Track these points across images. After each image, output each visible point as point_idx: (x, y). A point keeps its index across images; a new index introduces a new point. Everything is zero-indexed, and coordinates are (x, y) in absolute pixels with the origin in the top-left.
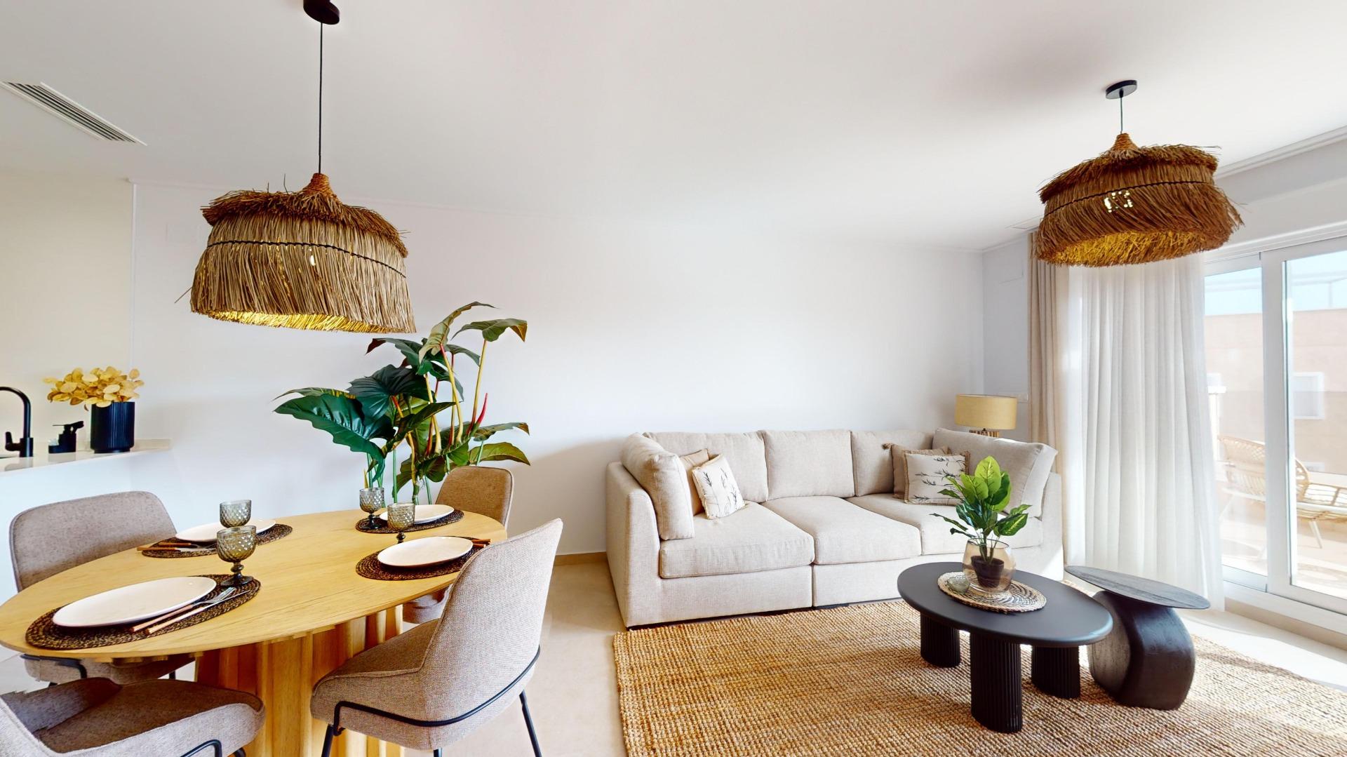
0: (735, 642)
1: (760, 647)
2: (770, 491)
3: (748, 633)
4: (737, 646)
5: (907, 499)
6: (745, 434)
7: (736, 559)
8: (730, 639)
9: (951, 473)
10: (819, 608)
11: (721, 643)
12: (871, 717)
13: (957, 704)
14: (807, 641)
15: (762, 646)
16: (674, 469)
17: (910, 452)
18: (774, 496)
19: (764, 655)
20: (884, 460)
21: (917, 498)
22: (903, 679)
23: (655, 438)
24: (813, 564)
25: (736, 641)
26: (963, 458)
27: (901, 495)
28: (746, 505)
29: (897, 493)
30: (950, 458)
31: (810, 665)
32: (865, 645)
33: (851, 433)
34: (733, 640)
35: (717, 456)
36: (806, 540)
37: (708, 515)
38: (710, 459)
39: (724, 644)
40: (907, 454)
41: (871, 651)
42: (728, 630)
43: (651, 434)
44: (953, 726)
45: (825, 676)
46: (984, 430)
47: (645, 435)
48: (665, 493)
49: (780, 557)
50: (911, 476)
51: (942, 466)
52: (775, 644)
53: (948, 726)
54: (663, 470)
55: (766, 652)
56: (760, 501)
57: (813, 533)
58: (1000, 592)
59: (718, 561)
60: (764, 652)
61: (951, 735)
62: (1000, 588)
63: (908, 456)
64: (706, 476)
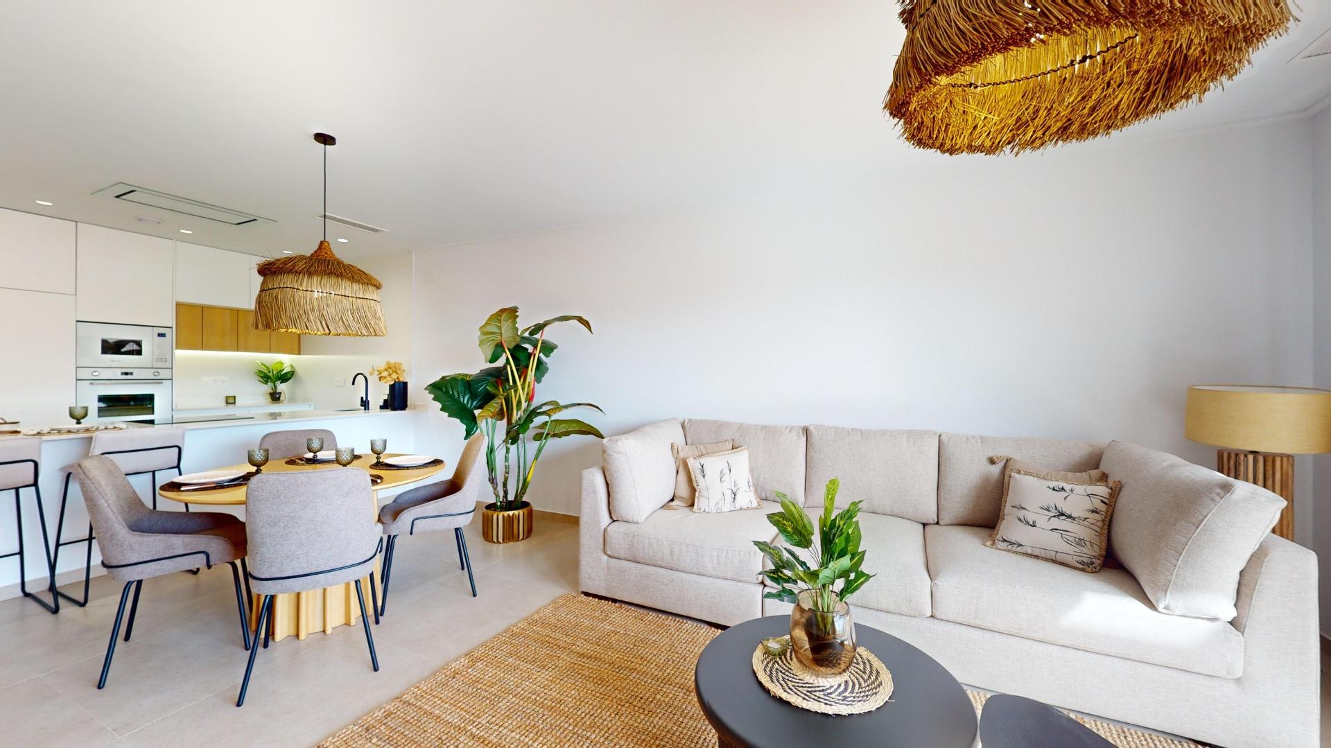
2: (806, 497)
5: (994, 541)
6: (785, 427)
7: (671, 553)
9: (1067, 511)
17: (1019, 472)
21: (1007, 541)
28: (760, 505)
30: (1080, 487)
33: (940, 436)
36: (752, 554)
37: (695, 507)
40: (1012, 473)
49: (719, 563)
50: (1007, 509)
51: (1057, 499)
63: (1014, 476)
64: (701, 468)
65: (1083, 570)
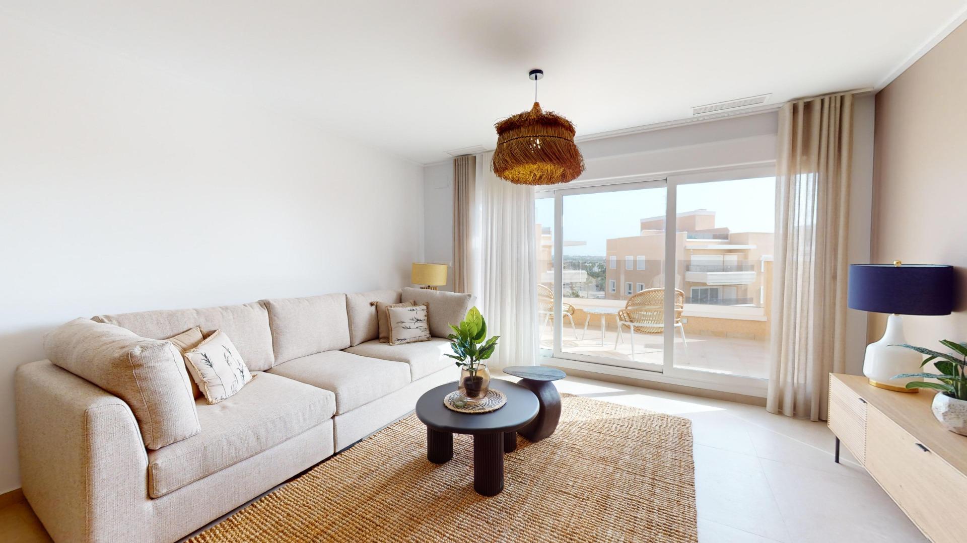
0: (266, 528)
1: (296, 519)
2: (276, 357)
3: (277, 510)
4: (269, 531)
5: (392, 342)
6: (245, 305)
8: (259, 527)
9: (419, 318)
10: (339, 453)
11: (248, 537)
12: (417, 535)
13: (464, 489)
14: (339, 489)
15: (298, 517)
16: (168, 360)
17: (391, 307)
18: (279, 361)
19: (303, 526)
20: (371, 315)
21: (399, 340)
22: (425, 486)
23: (114, 322)
24: (333, 417)
25: (266, 525)
26: (425, 307)
27: (387, 340)
28: (254, 376)
29: (382, 338)
30: (418, 308)
31: (350, 512)
32: (388, 470)
33: (346, 295)
34: (263, 526)
35: (214, 331)
36: (329, 397)
37: (210, 400)
38: (205, 337)
39: (253, 537)
40: (389, 308)
41: (394, 473)
42: (253, 518)
43: (107, 317)
44: (469, 507)
45: (368, 516)
46: (429, 286)
47: (96, 319)
48: (154, 392)
49: (305, 420)
50: (393, 324)
51: (413, 315)
52: (310, 508)
53: (467, 509)
54: (150, 365)
55: (304, 521)
56: (265, 369)
57: (333, 389)
58: (481, 399)
59: (236, 449)
60: (302, 523)
61: (471, 515)
62: (481, 395)
63: (391, 310)
64: (205, 358)
65: (429, 340)
